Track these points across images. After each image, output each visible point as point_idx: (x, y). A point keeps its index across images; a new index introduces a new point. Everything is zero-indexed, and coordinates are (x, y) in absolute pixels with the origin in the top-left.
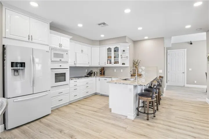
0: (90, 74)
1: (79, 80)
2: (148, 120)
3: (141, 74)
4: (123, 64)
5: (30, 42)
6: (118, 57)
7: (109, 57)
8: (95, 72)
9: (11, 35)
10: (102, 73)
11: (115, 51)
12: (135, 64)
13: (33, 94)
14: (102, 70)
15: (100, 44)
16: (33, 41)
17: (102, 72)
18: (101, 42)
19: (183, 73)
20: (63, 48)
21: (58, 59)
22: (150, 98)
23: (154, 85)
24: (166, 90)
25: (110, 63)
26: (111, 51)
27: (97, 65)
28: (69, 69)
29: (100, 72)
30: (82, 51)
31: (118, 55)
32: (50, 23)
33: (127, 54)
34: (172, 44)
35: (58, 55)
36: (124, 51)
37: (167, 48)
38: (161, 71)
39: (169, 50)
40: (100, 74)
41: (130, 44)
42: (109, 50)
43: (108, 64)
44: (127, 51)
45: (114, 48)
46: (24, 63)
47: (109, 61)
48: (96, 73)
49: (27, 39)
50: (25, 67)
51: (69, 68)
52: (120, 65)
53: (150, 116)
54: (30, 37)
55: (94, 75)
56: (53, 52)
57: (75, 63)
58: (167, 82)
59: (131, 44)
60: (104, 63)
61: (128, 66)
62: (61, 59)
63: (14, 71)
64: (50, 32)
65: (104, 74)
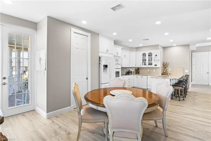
0: (128, 73)
2: (179, 101)
4: (155, 65)
5: (107, 53)
6: (152, 60)
7: (144, 60)
8: (132, 72)
9: (101, 50)
11: (149, 56)
12: (165, 66)
14: (137, 70)
17: (138, 71)
18: (137, 49)
19: (208, 73)
20: (118, 55)
22: (181, 87)
23: (184, 79)
24: (191, 87)
25: (145, 65)
26: (145, 56)
28: (121, 69)
29: (136, 71)
30: (125, 56)
31: (152, 58)
32: (114, 41)
34: (197, 47)
36: (156, 55)
37: (191, 51)
38: (187, 71)
39: (194, 53)
40: (136, 73)
42: (144, 55)
43: (143, 65)
44: (159, 56)
45: (149, 53)
46: (107, 65)
47: (144, 63)
48: (133, 72)
52: (153, 66)
55: (131, 74)
58: (192, 81)
59: (161, 50)
60: (140, 64)
61: (160, 67)
62: (117, 62)
64: (114, 46)
65: (139, 73)
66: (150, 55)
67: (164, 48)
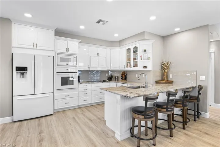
1: (89, 84)
3: (173, 81)
5: (36, 49)
6: (137, 59)
8: (115, 77)
9: (18, 44)
10: (123, 78)
11: (134, 52)
13: (35, 94)
14: (123, 74)
15: (119, 44)
16: (38, 48)
17: (123, 76)
20: (70, 52)
21: (65, 63)
26: (130, 52)
27: (117, 69)
30: (98, 54)
32: (55, 30)
33: (149, 54)
35: (65, 59)
36: (145, 51)
40: (121, 79)
41: (153, 41)
43: (127, 67)
44: (149, 51)
45: (133, 48)
46: (27, 67)
48: (117, 77)
49: (32, 47)
50: (27, 71)
51: (78, 72)
53: (142, 142)
54: (35, 45)
55: (115, 80)
56: (59, 57)
57: (89, 67)
60: (124, 67)
61: (151, 70)
62: (67, 63)
63: (21, 74)
64: (55, 38)
66: (135, 50)
67: (164, 38)
